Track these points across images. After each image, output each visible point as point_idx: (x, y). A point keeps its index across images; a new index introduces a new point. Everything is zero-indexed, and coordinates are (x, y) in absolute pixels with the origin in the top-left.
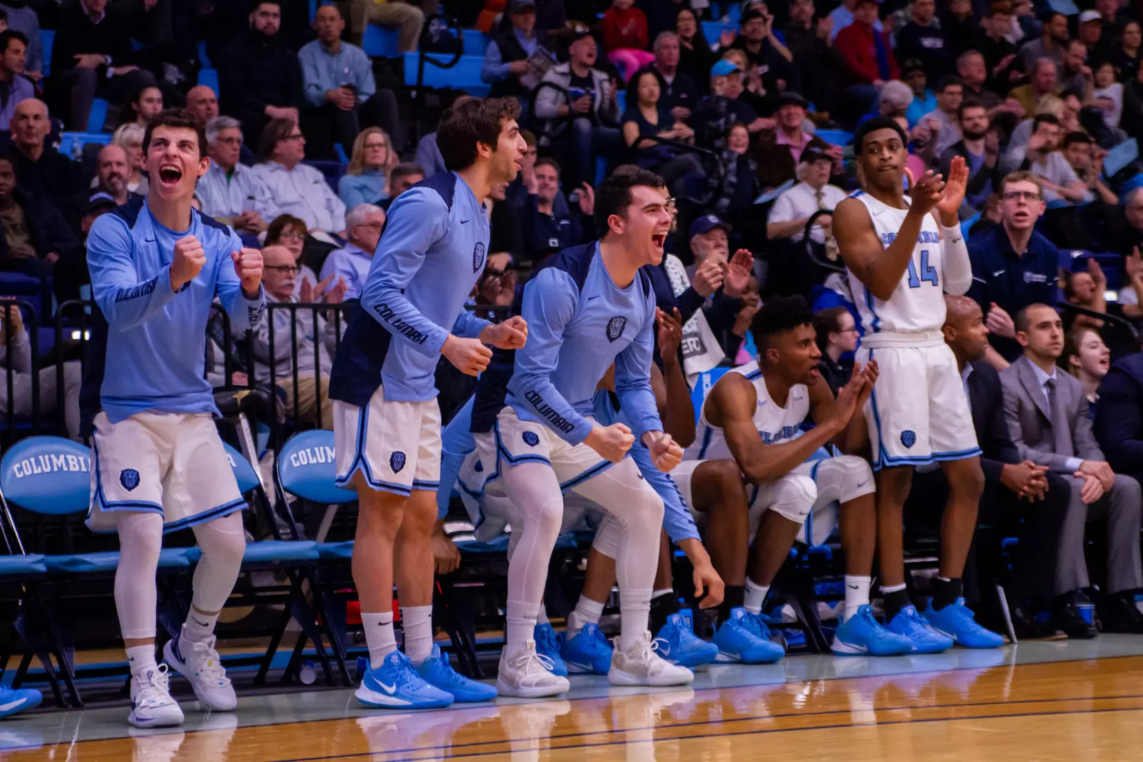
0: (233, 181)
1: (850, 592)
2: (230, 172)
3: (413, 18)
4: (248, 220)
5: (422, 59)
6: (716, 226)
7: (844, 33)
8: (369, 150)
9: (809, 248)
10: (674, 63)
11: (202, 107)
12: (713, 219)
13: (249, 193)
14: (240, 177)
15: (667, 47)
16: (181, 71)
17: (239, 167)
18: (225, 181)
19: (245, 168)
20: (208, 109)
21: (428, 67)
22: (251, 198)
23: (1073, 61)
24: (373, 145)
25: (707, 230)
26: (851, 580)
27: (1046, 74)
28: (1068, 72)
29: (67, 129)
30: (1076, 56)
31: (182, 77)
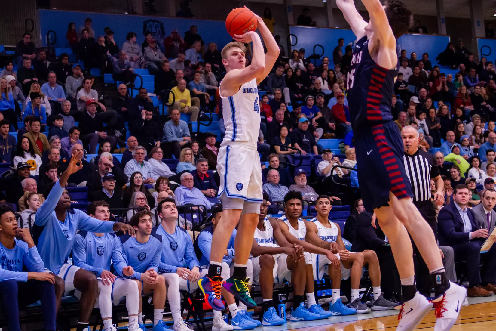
0: (143, 166)
1: (333, 294)
2: (142, 164)
3: (196, 109)
4: (149, 181)
5: (199, 124)
6: (302, 173)
7: (334, 107)
8: (186, 155)
9: (332, 178)
10: (282, 120)
11: (132, 143)
12: (301, 170)
13: (149, 171)
14: (146, 166)
15: (280, 115)
16: (121, 132)
17: (145, 162)
18: (140, 166)
19: (147, 162)
20: (134, 143)
21: (201, 126)
22: (149, 172)
23: (411, 111)
24: (187, 154)
25: (299, 174)
26: (334, 290)
27: (403, 117)
28: (411, 116)
29: (88, 153)
30: (412, 110)
31: (121, 134)
